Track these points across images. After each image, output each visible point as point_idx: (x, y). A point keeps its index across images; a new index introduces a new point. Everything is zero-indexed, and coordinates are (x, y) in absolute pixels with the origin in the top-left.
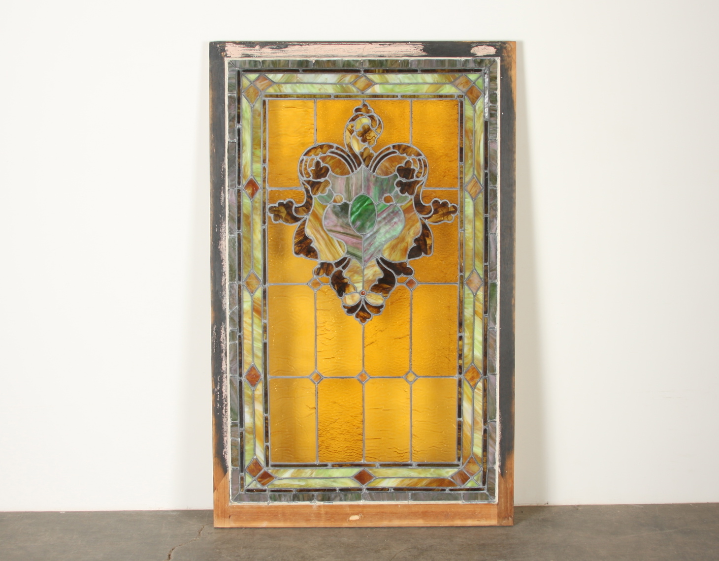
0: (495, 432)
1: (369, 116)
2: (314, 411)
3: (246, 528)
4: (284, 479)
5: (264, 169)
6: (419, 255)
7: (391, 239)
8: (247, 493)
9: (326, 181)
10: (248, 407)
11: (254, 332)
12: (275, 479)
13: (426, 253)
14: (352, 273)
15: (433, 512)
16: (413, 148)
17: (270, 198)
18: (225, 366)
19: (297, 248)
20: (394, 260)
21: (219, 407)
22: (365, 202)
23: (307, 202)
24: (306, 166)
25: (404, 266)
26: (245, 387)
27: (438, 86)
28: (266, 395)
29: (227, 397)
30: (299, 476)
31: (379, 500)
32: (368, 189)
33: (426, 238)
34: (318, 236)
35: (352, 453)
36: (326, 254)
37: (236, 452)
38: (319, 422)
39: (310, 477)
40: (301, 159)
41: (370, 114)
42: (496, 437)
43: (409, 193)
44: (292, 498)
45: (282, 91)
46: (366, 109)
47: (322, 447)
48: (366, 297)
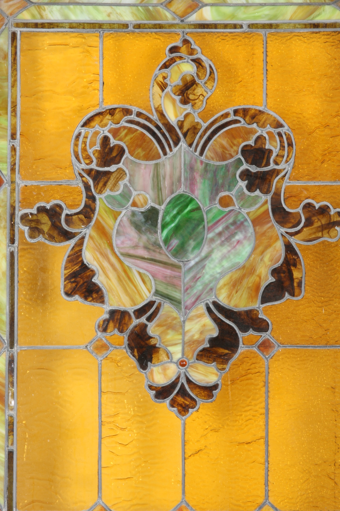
1: (193, 60)
5: (13, 149)
6: (281, 297)
7: (230, 269)
9: (119, 169)
13: (293, 294)
14: (165, 328)
16: (268, 114)
17: (24, 199)
19: (69, 286)
20: (236, 306)
22: (187, 206)
23: (86, 206)
24: (86, 145)
25: (254, 317)
27: (312, 8)
32: (192, 183)
33: (292, 268)
34: (106, 264)
36: (119, 297)
40: (76, 133)
41: (195, 57)
43: (261, 191)
45: (45, 17)
46: (187, 47)
48: (188, 370)
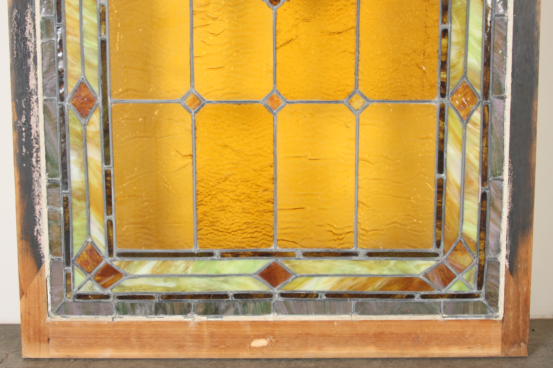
0: (501, 199)
2: (189, 160)
3: (75, 359)
4: (139, 276)
8: (76, 300)
10: (76, 153)
11: (85, 22)
12: (124, 277)
15: (393, 333)
18: (34, 82)
21: (26, 154)
26: (70, 118)
28: (106, 131)
29: (38, 136)
30: (165, 273)
31: (302, 313)
35: (256, 234)
37: (58, 230)
38: (198, 179)
39: (184, 273)
42: (502, 206)
44: (153, 309)
47: (204, 222)
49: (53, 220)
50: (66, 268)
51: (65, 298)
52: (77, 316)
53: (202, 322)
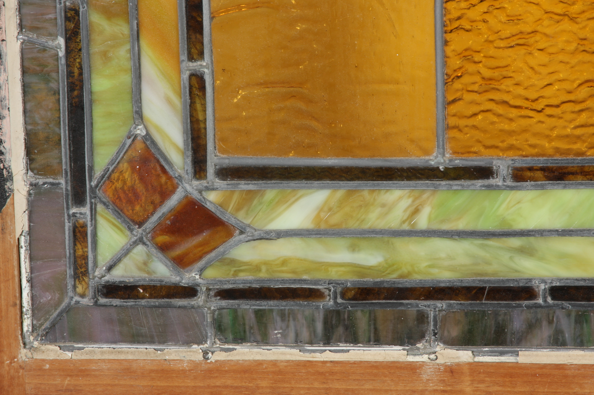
4: (281, 234)
8: (103, 300)
12: (237, 237)
30: (353, 225)
37: (50, 102)
39: (406, 227)
44: (319, 326)
47: (466, 79)
49: (36, 73)
50: (74, 210)
51: (70, 294)
52: (105, 346)
53: (458, 365)
